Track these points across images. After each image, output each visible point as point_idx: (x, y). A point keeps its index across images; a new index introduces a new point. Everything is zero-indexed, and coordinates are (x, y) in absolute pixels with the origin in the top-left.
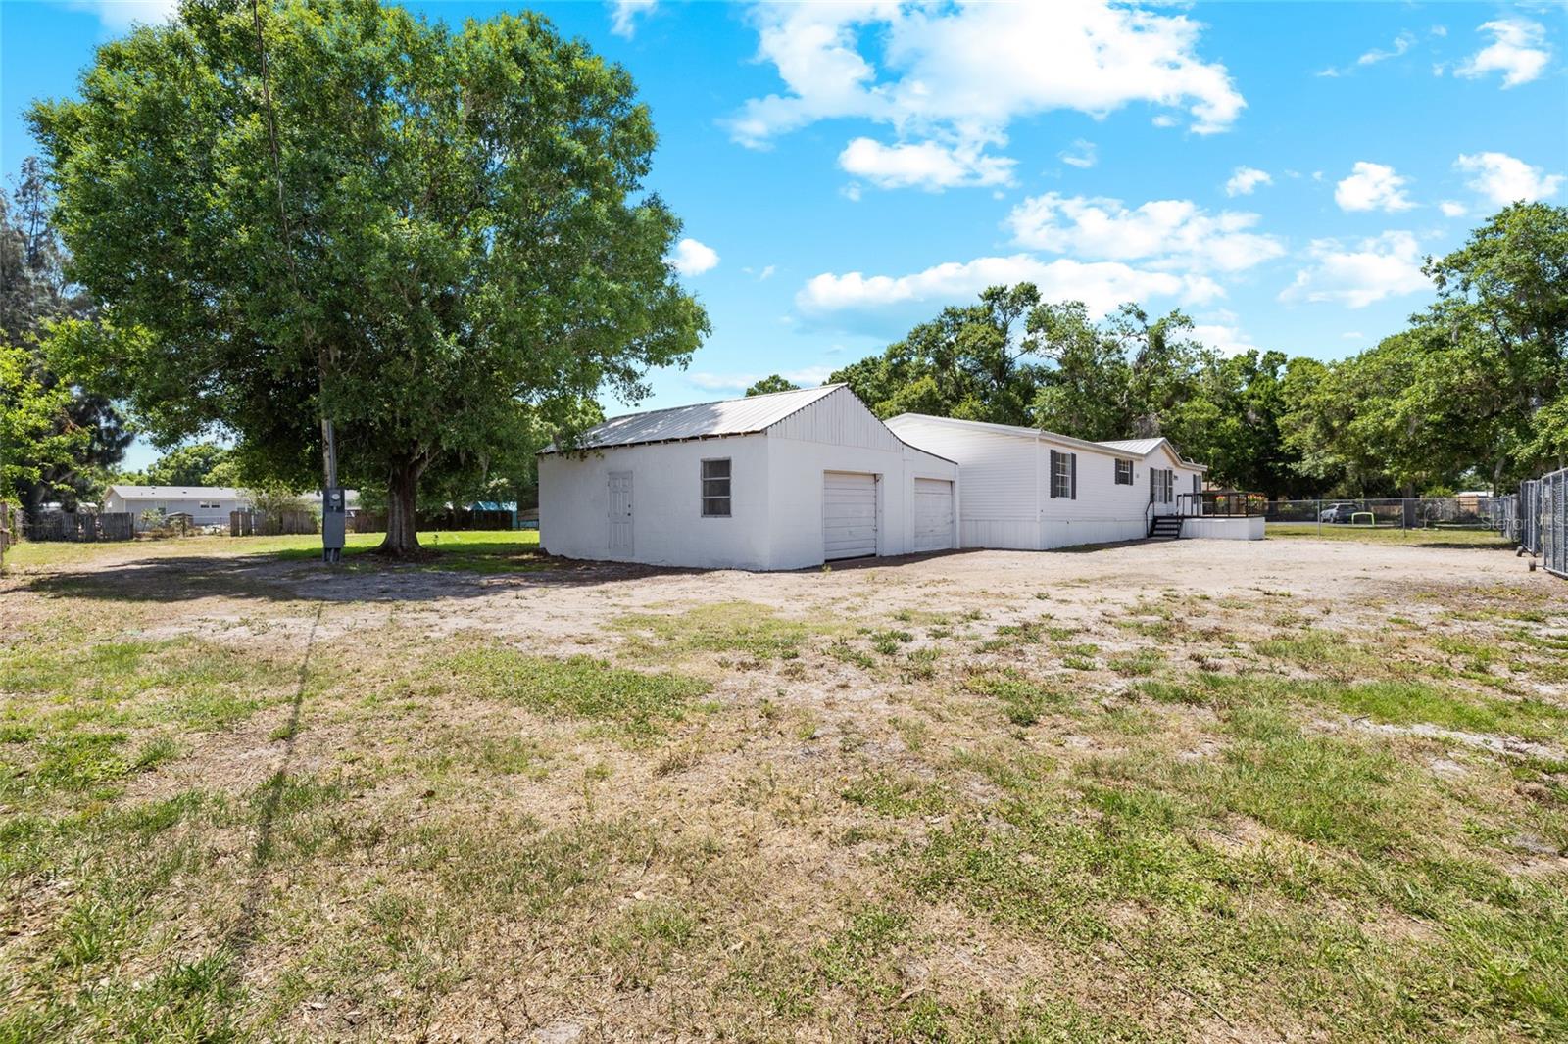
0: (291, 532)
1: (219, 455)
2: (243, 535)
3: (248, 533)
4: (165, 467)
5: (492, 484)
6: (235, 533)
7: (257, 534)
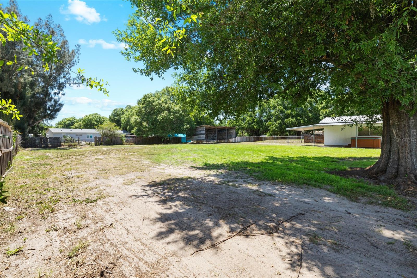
0: (117, 145)
1: (75, 121)
2: (99, 145)
3: (100, 144)
4: (60, 124)
5: (185, 127)
6: (96, 145)
7: (104, 145)
